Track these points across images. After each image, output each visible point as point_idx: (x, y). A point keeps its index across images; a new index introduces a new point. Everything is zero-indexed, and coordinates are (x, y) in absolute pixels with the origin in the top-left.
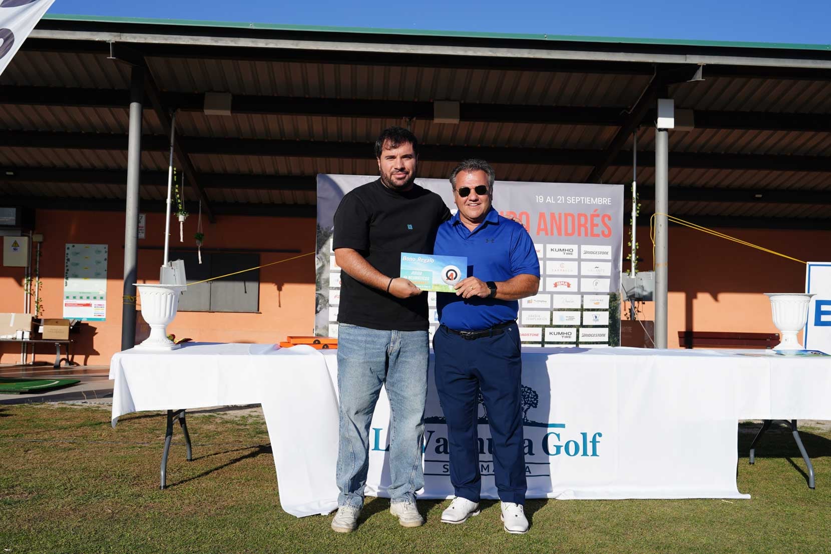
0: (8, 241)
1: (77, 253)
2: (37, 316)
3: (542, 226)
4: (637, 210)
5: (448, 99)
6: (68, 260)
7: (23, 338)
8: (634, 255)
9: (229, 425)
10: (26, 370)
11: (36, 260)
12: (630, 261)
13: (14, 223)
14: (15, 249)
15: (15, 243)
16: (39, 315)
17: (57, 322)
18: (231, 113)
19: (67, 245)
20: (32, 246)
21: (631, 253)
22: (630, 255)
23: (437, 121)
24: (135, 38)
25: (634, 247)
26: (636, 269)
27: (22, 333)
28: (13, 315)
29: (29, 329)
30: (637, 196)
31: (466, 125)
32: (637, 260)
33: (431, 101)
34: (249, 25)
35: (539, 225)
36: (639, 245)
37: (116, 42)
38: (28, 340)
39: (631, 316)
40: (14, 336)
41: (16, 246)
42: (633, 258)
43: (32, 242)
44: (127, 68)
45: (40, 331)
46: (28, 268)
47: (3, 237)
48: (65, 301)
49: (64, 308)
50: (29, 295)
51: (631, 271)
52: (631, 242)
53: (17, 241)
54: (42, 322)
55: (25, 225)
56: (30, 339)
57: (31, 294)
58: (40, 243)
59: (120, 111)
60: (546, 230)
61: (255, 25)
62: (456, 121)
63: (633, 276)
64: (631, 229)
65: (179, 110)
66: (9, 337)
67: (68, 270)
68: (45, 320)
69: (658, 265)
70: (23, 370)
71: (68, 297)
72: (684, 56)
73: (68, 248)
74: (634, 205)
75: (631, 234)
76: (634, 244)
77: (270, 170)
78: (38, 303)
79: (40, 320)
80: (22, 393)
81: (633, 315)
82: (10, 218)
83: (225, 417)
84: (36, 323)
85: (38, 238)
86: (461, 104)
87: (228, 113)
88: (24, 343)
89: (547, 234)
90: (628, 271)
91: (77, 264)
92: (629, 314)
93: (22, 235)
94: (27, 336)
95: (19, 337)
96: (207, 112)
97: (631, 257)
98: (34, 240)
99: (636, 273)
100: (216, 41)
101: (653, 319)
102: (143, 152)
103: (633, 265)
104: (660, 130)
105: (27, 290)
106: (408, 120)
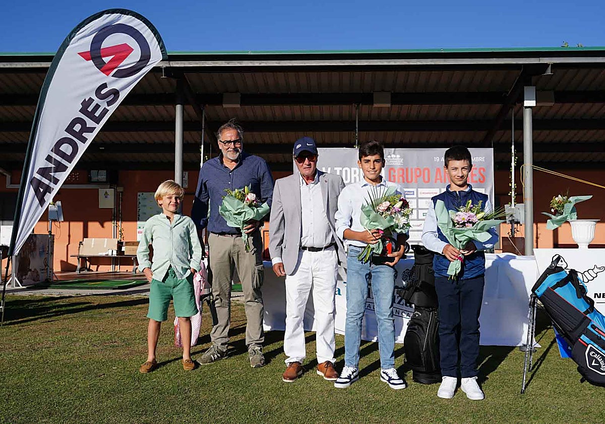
0: (102, 192)
1: (145, 199)
2: (121, 240)
3: (438, 177)
4: (515, 161)
5: (383, 91)
6: (139, 203)
7: (112, 255)
8: (513, 192)
9: (239, 307)
10: (115, 275)
11: (119, 203)
12: (511, 196)
13: (105, 180)
14: (106, 197)
15: (106, 193)
16: (122, 239)
17: (133, 244)
18: (241, 105)
19: (139, 193)
20: (117, 196)
21: (511, 191)
22: (510, 192)
23: (375, 105)
24: (178, 63)
25: (513, 187)
26: (515, 202)
27: (112, 251)
28: (106, 239)
29: (116, 248)
30: (515, 151)
31: (396, 107)
32: (515, 195)
33: (372, 92)
34: (248, 52)
35: (436, 177)
36: (517, 185)
37: (166, 67)
38: (116, 256)
39: (512, 234)
40: (107, 254)
41: (106, 194)
42: (513, 195)
43: (117, 192)
44: (174, 81)
45: (123, 250)
46: (114, 208)
47: (98, 189)
48: (138, 230)
49: (138, 234)
50: (115, 227)
51: (511, 203)
52: (511, 183)
53: (107, 192)
54: (124, 243)
55: (112, 181)
56: (117, 255)
57: (117, 227)
58: (122, 192)
59: (170, 107)
60: (441, 179)
61: (252, 52)
62: (389, 105)
63: (513, 207)
64: (511, 174)
65: (207, 105)
66: (104, 254)
67: (139, 210)
68: (126, 242)
69: (526, 199)
70: (113, 275)
71: (140, 228)
72: (538, 59)
73: (139, 196)
74: (513, 158)
75: (511, 178)
76: (513, 185)
77: (267, 141)
78: (121, 231)
79: (123, 242)
80: (114, 289)
81: (513, 234)
82: (103, 177)
83: (237, 302)
84: (120, 244)
85: (120, 189)
86: (392, 94)
87: (239, 106)
88: (113, 257)
89: (441, 182)
90: (510, 203)
91: (145, 206)
92: (510, 233)
93: (110, 188)
94: (115, 253)
95: (110, 254)
96: (225, 106)
97: (511, 194)
98: (118, 191)
99: (515, 205)
100: (228, 63)
101: (524, 236)
102: (184, 132)
103: (513, 199)
104: (526, 107)
105: (114, 224)
106: (356, 106)
